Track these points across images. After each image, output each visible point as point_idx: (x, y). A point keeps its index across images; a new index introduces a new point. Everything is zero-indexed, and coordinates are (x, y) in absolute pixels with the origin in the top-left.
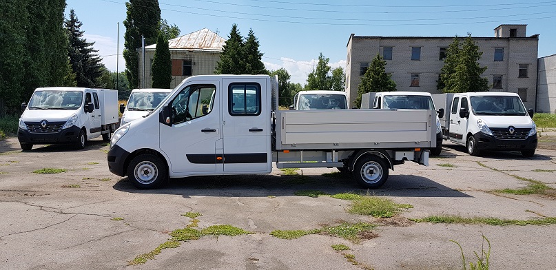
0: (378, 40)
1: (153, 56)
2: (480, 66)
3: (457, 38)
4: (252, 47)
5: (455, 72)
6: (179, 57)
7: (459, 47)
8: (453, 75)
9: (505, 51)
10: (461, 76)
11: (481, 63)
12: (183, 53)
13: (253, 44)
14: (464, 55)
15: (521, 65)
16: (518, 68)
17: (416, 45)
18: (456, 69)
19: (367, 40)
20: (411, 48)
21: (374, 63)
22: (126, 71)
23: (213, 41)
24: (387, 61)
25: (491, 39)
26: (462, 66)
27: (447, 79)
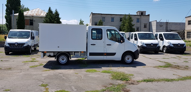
0: (100, 15)
1: (17, 18)
2: (133, 24)
3: (125, 15)
4: (56, 15)
5: (125, 26)
6: (28, 18)
7: (126, 18)
8: (124, 27)
9: (140, 19)
10: (127, 27)
11: (133, 23)
12: (30, 17)
13: (57, 14)
14: (128, 20)
15: (144, 24)
16: (144, 25)
17: (112, 17)
18: (126, 25)
19: (96, 15)
20: (111, 18)
21: (99, 22)
22: (6, 24)
23: (41, 13)
24: (104, 22)
25: (136, 15)
26: (127, 24)
27: (122, 28)
